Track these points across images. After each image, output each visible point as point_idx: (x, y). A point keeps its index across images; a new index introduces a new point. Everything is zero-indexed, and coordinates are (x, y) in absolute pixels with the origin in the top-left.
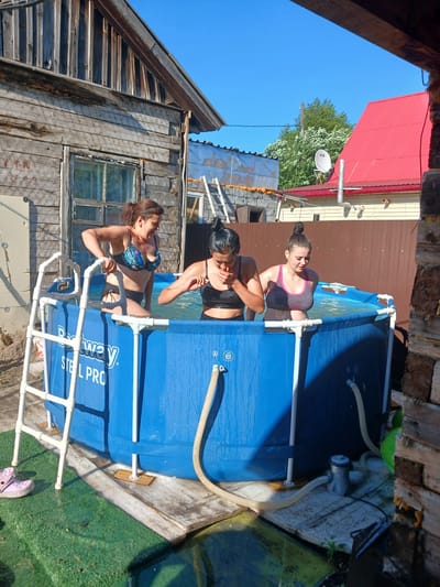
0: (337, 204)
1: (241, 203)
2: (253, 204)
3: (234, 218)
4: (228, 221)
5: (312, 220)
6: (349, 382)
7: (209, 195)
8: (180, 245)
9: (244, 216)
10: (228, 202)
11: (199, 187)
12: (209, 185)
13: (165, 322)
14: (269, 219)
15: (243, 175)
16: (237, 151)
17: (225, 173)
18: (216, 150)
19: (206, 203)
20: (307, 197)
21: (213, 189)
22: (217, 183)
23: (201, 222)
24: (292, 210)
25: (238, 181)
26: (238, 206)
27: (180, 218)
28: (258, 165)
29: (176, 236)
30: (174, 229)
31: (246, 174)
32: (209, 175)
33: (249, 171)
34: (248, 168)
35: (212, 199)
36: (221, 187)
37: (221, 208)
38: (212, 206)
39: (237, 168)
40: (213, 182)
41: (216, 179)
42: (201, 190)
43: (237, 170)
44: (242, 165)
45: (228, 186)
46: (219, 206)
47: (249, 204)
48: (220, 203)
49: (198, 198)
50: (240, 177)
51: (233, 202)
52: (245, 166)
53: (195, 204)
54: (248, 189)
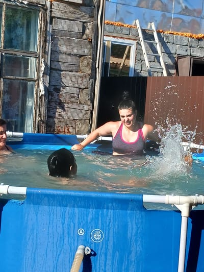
1: (183, 53)
2: (198, 53)
3: (173, 72)
4: (165, 74)
7: (142, 43)
8: (92, 102)
9: (186, 68)
10: (167, 51)
11: (130, 33)
12: (144, 31)
13: (22, 190)
15: (187, 19)
17: (164, 16)
19: (139, 52)
21: (148, 36)
22: (154, 28)
23: (131, 75)
25: (182, 25)
26: (180, 57)
27: (94, 70)
29: (88, 91)
30: (86, 82)
31: (191, 18)
32: (144, 19)
33: (196, 14)
34: (195, 10)
35: (146, 48)
36: (158, 33)
37: (158, 58)
38: (145, 56)
39: (180, 10)
40: (149, 28)
41: (153, 23)
42: (133, 37)
43: (179, 13)
44: (186, 7)
45: (167, 33)
46: (156, 56)
47: (194, 54)
48: (157, 52)
49: (130, 47)
50: (183, 21)
51: (173, 52)
52: (189, 7)
53: (126, 52)
54: (194, 36)
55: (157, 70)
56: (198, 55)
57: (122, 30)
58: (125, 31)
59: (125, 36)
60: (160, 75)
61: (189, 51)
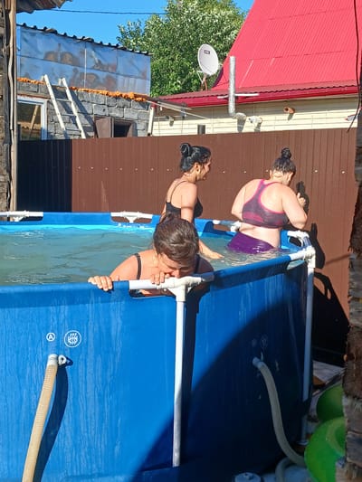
0: (227, 115)
1: (100, 112)
2: (117, 114)
3: (92, 134)
4: (83, 137)
5: (195, 132)
6: (255, 360)
7: (54, 102)
8: (9, 172)
9: (106, 130)
10: (83, 111)
11: (39, 90)
12: (54, 88)
14: (141, 134)
15: (102, 75)
16: (91, 41)
17: (75, 71)
18: (62, 41)
19: (51, 112)
20: (189, 106)
21: (60, 94)
22: (65, 84)
23: (44, 138)
24: (171, 124)
25: (95, 83)
26: (98, 117)
28: (123, 61)
31: (105, 74)
32: (54, 74)
33: (110, 69)
34: (109, 65)
35: (59, 107)
36: (71, 90)
37: (73, 118)
38: (59, 117)
39: (93, 65)
40: (59, 84)
41: (64, 79)
42: (42, 95)
43: (93, 68)
44: (99, 61)
45: (81, 90)
46: (71, 117)
47: (112, 114)
48: (71, 112)
49: (40, 106)
50: (97, 77)
51: (89, 112)
52: (103, 62)
53: (35, 113)
54: (110, 94)
55: (74, 133)
56: (117, 115)
57: (28, 87)
58: (32, 88)
59: (32, 94)
60: (77, 137)
61: (107, 110)
